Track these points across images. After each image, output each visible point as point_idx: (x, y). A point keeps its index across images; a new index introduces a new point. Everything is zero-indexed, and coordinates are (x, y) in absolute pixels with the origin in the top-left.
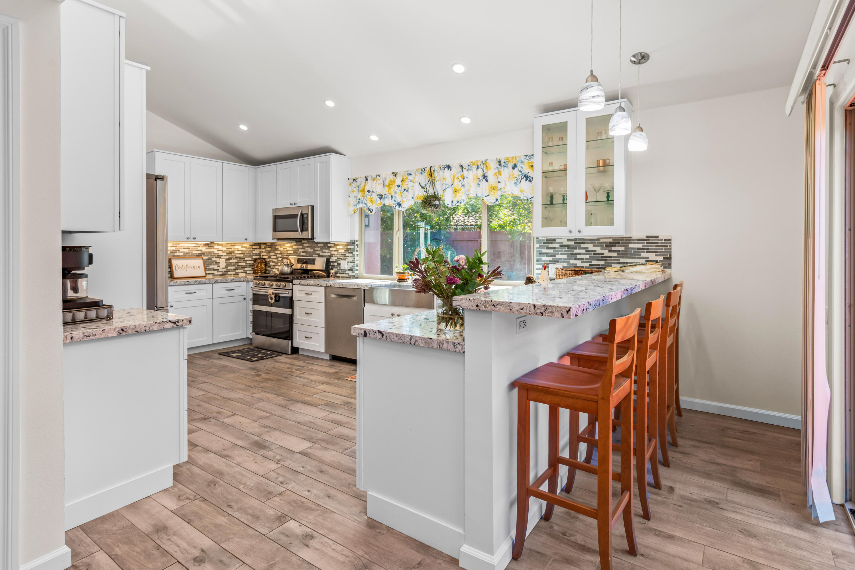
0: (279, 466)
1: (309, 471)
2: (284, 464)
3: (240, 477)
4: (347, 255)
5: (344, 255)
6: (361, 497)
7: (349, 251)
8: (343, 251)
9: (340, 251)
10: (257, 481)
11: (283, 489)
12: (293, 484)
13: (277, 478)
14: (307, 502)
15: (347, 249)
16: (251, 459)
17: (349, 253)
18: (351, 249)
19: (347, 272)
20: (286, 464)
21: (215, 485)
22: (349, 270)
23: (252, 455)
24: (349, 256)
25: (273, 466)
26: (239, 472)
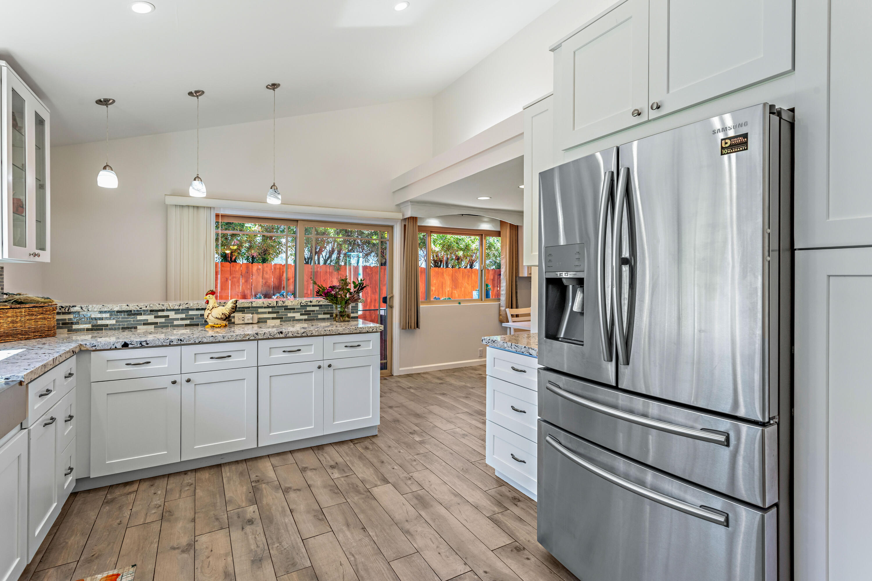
0: (410, 474)
1: (391, 465)
2: (407, 475)
3: (444, 472)
6: (371, 443)
10: (432, 466)
11: (415, 456)
12: (407, 458)
13: (417, 464)
14: (404, 446)
16: (433, 486)
20: (405, 475)
21: (463, 469)
23: (431, 490)
25: (416, 475)
26: (445, 476)
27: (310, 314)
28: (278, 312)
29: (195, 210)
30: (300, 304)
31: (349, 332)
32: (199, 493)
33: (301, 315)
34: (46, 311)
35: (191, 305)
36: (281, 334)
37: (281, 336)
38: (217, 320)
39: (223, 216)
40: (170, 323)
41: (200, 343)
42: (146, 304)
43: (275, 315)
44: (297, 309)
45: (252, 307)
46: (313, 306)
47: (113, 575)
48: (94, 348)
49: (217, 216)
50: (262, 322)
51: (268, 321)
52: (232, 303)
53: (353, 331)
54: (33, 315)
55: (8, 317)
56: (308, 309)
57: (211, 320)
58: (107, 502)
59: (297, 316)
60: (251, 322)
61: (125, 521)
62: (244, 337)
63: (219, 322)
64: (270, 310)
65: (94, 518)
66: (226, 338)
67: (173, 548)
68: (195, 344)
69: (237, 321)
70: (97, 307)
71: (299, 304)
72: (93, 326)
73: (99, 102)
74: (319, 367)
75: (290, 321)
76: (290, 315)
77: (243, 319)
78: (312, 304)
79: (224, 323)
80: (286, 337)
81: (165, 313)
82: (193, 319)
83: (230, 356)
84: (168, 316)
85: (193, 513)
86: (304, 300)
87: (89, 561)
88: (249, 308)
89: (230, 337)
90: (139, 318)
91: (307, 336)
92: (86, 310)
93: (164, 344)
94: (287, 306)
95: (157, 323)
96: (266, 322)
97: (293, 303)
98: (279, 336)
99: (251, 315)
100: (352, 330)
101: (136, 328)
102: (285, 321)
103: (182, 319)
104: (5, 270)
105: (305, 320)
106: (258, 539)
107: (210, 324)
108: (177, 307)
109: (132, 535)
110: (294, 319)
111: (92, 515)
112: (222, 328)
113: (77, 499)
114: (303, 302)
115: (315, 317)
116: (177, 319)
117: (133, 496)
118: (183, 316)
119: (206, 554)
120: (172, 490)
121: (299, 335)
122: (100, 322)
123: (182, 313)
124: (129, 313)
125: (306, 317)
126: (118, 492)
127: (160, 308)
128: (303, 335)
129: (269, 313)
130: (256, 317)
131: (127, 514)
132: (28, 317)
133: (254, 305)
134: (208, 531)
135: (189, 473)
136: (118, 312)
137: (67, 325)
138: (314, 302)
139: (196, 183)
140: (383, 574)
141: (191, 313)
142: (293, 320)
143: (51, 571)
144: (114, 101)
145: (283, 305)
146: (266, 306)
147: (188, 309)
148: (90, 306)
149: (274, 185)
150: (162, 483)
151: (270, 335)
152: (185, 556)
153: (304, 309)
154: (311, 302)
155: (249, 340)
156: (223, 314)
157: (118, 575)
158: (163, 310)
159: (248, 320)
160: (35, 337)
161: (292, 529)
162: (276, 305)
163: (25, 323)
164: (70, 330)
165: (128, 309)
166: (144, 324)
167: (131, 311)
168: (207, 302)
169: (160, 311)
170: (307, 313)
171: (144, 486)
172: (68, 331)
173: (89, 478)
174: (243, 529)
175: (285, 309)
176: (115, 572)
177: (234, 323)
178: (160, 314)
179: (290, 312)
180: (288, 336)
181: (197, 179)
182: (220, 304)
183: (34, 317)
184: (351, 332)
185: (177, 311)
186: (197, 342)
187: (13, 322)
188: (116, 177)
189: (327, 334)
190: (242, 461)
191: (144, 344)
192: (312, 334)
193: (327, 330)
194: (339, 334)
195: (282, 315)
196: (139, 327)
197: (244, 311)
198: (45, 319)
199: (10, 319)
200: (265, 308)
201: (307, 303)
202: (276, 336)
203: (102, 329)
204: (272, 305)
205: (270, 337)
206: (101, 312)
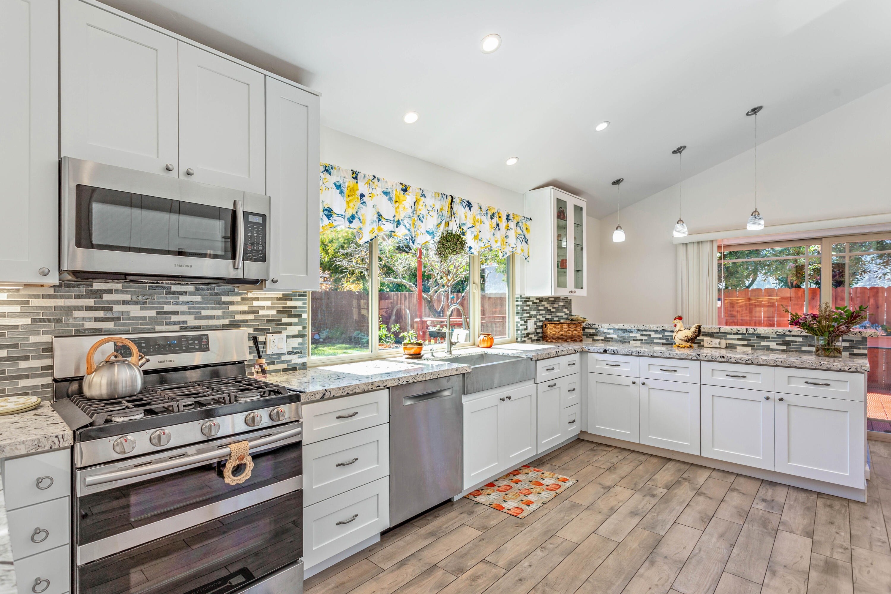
0: (854, 547)
4: (285, 320)
5: (279, 322)
7: (290, 312)
8: (274, 312)
9: (261, 312)
15: (284, 307)
17: (290, 316)
18: (295, 307)
19: (284, 358)
20: (846, 544)
22: (289, 353)
24: (290, 324)
27: (790, 345)
28: (750, 340)
29: (699, 245)
30: (776, 333)
31: (809, 367)
32: (641, 467)
33: (777, 344)
34: (577, 326)
35: (666, 327)
36: (722, 358)
37: (723, 360)
38: (681, 341)
39: (725, 246)
40: (651, 340)
41: (652, 356)
42: (635, 325)
43: (745, 342)
44: (772, 338)
45: (721, 333)
46: (794, 336)
47: (566, 479)
48: (589, 351)
49: (719, 247)
50: (731, 348)
51: (738, 347)
52: (695, 327)
53: (816, 367)
54: (570, 328)
55: (559, 328)
56: (787, 339)
57: (677, 341)
58: (592, 450)
59: (773, 345)
60: (719, 346)
61: (591, 461)
62: (687, 356)
63: (683, 343)
64: (740, 337)
65: (581, 453)
66: (672, 355)
67: (600, 484)
68: (648, 356)
69: (706, 345)
70: (606, 325)
71: (774, 333)
72: (605, 338)
73: (614, 183)
74: (768, 398)
75: (764, 349)
76: (763, 343)
77: (711, 343)
78: (791, 334)
79: (688, 344)
80: (728, 362)
81: (648, 333)
82: (668, 339)
83: (676, 371)
84: (650, 335)
85: (626, 474)
86: (780, 330)
87: (564, 469)
88: (717, 333)
89: (675, 355)
90: (631, 335)
91: (753, 364)
92: (600, 327)
93: (628, 354)
94: (760, 334)
95: (642, 340)
96: (735, 348)
97: (766, 332)
98: (720, 360)
99: (719, 340)
100: (815, 365)
101: (629, 342)
102: (757, 349)
103: (660, 338)
104: (572, 301)
105: (783, 351)
106: (647, 505)
107: (677, 344)
108: (656, 329)
109: (590, 468)
110: (768, 348)
111: (581, 452)
112: (686, 348)
113: (582, 443)
114: (779, 331)
115: (797, 348)
116: (656, 338)
117: (605, 453)
118: (661, 336)
119: (612, 495)
120: (627, 459)
121: (743, 362)
122: (608, 336)
123: (660, 334)
124: (625, 331)
125: (784, 347)
126: (601, 448)
127: (644, 329)
128: (748, 362)
129: (739, 339)
130: (724, 342)
131: (595, 459)
132: (568, 329)
133: (722, 330)
134: (624, 486)
135: (646, 455)
136: (618, 329)
137: (592, 336)
138: (794, 332)
139: (679, 226)
140: (709, 572)
141: (667, 334)
142: (768, 350)
143: (549, 465)
144: (623, 179)
145: (754, 332)
146: (735, 332)
147: (664, 331)
148: (603, 325)
149: (756, 211)
150: (626, 453)
151: (712, 358)
152: (602, 490)
153: (780, 338)
154: (790, 332)
155: (691, 359)
156: (686, 336)
157: (568, 480)
158: (646, 330)
159: (716, 344)
160: (571, 341)
161: (675, 514)
162: (746, 332)
163: (567, 332)
164: (593, 340)
165: (624, 328)
166: (634, 340)
167: (626, 329)
168: (675, 326)
169: (644, 330)
170: (785, 343)
171: (616, 451)
172: (592, 340)
173: (587, 432)
174: (645, 496)
175: (757, 337)
176: (568, 478)
177: (703, 346)
178: (645, 333)
179: (764, 341)
180: (730, 361)
181: (679, 222)
182: (686, 328)
183: (571, 329)
184: (813, 367)
185: (656, 332)
186: (650, 355)
187: (561, 331)
188: (624, 234)
189: (778, 365)
190: (688, 463)
191: (616, 351)
192: (759, 363)
193: (778, 361)
194: (795, 367)
195: (754, 343)
196: (630, 341)
197: (713, 336)
198: (576, 331)
199: (559, 329)
200: (734, 334)
201: (785, 332)
202: (718, 360)
203: (609, 341)
204: (741, 332)
205: (711, 359)
206: (608, 329)
